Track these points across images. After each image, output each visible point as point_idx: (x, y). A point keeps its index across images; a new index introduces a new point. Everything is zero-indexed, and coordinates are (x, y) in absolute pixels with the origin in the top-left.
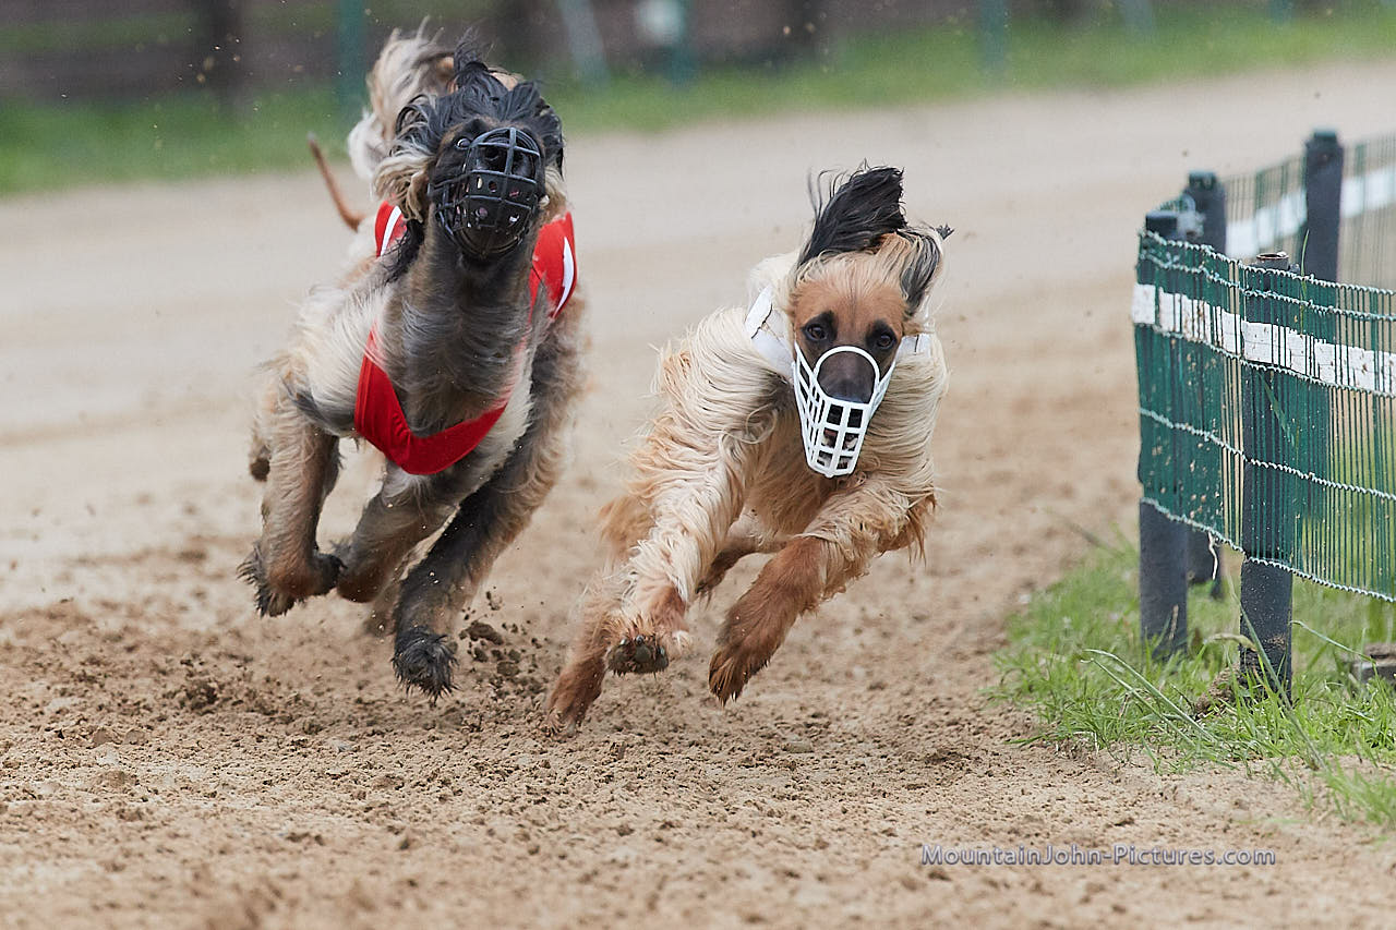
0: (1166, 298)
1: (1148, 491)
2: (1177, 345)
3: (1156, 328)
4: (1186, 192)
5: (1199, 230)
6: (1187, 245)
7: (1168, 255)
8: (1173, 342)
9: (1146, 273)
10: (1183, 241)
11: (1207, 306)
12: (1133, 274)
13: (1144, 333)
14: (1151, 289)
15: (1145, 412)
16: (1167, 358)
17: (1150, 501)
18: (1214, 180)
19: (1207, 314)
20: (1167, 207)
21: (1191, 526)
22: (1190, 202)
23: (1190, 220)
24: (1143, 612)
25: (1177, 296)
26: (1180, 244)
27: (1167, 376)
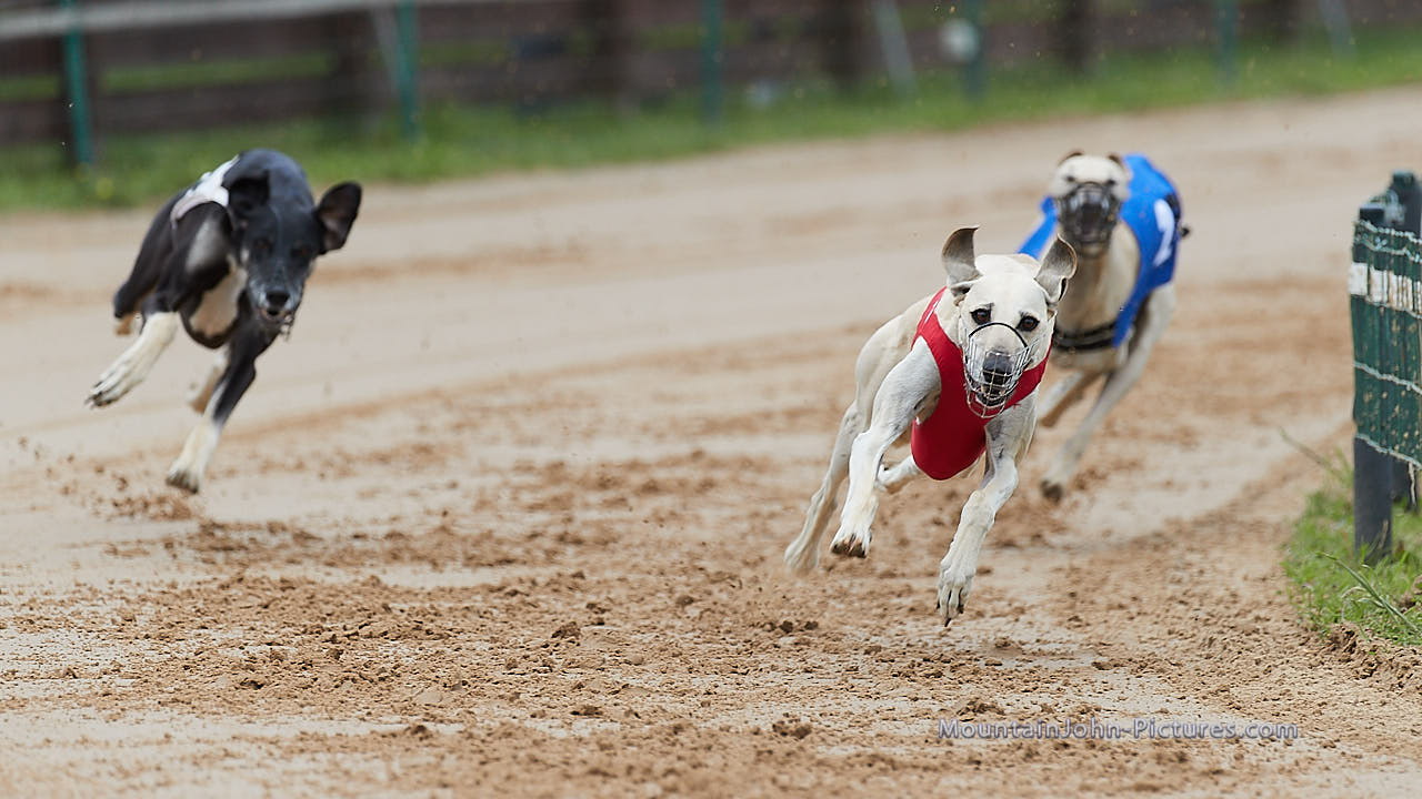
0: (1376, 274)
1: (1361, 429)
2: (1385, 314)
3: (1368, 299)
4: (1391, 188)
5: (1401, 219)
6: (1393, 232)
7: (1378, 240)
8: (1382, 310)
9: (1360, 254)
10: (1390, 228)
11: (1410, 281)
12: (1349, 254)
13: (1358, 303)
14: (1363, 267)
15: (1360, 366)
16: (1376, 323)
17: (1364, 437)
18: (1412, 178)
19: (1410, 289)
20: (1374, 201)
21: (1395, 458)
22: (1394, 197)
23: (1394, 211)
24: (1357, 525)
25: (1385, 273)
26: (1387, 231)
27: (1377, 337)
